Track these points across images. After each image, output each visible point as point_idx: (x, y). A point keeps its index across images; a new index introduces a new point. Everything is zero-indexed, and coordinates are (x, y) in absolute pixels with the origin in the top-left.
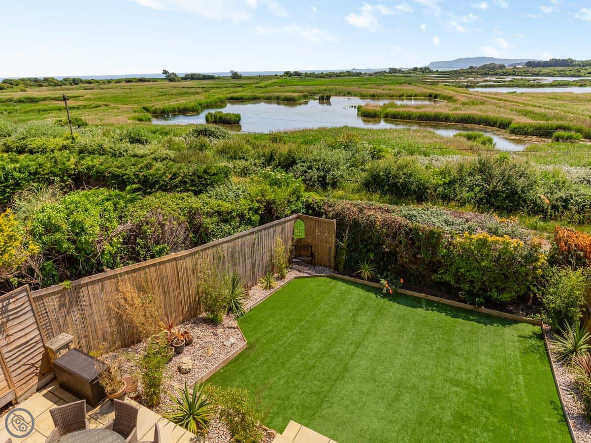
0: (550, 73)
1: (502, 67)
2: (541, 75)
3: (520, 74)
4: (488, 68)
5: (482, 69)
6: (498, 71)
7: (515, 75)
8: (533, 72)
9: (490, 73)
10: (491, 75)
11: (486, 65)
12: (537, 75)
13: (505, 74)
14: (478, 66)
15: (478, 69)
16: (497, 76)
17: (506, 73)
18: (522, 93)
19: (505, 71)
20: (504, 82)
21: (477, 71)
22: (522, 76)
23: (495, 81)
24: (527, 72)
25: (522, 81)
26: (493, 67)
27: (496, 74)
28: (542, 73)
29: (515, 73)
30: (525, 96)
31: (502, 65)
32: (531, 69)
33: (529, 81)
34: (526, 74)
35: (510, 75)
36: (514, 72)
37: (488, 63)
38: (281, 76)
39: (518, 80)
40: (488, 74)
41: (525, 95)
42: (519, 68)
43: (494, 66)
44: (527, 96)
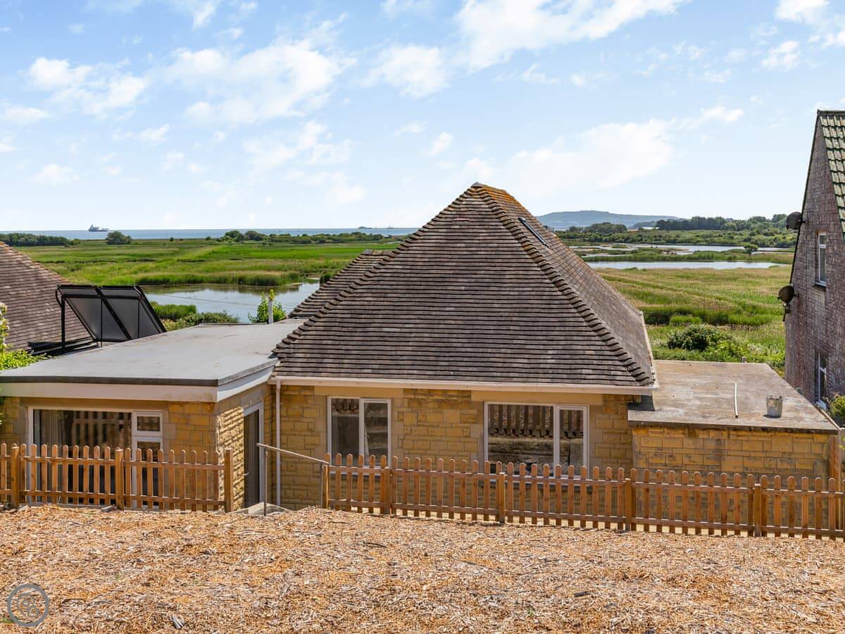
0: (692, 239)
1: (621, 228)
2: (679, 242)
3: (649, 240)
4: (600, 231)
5: (591, 231)
6: (616, 235)
7: (641, 241)
8: (668, 238)
9: (604, 238)
10: (606, 241)
11: (597, 225)
12: (674, 242)
13: (626, 240)
14: (584, 226)
15: (586, 232)
16: (615, 244)
17: (628, 238)
18: (644, 270)
19: (626, 235)
20: (624, 253)
21: (584, 234)
22: (652, 244)
23: (610, 252)
24: (658, 238)
25: (650, 252)
26: (607, 230)
27: (613, 240)
28: (680, 239)
29: (642, 240)
30: (646, 274)
31: (621, 225)
32: (664, 233)
33: (660, 251)
34: (657, 240)
35: (633, 241)
36: (640, 238)
37: (600, 221)
38: (218, 240)
39: (644, 250)
40: (600, 241)
41: (647, 272)
42: (647, 231)
43: (610, 228)
44: (649, 273)
